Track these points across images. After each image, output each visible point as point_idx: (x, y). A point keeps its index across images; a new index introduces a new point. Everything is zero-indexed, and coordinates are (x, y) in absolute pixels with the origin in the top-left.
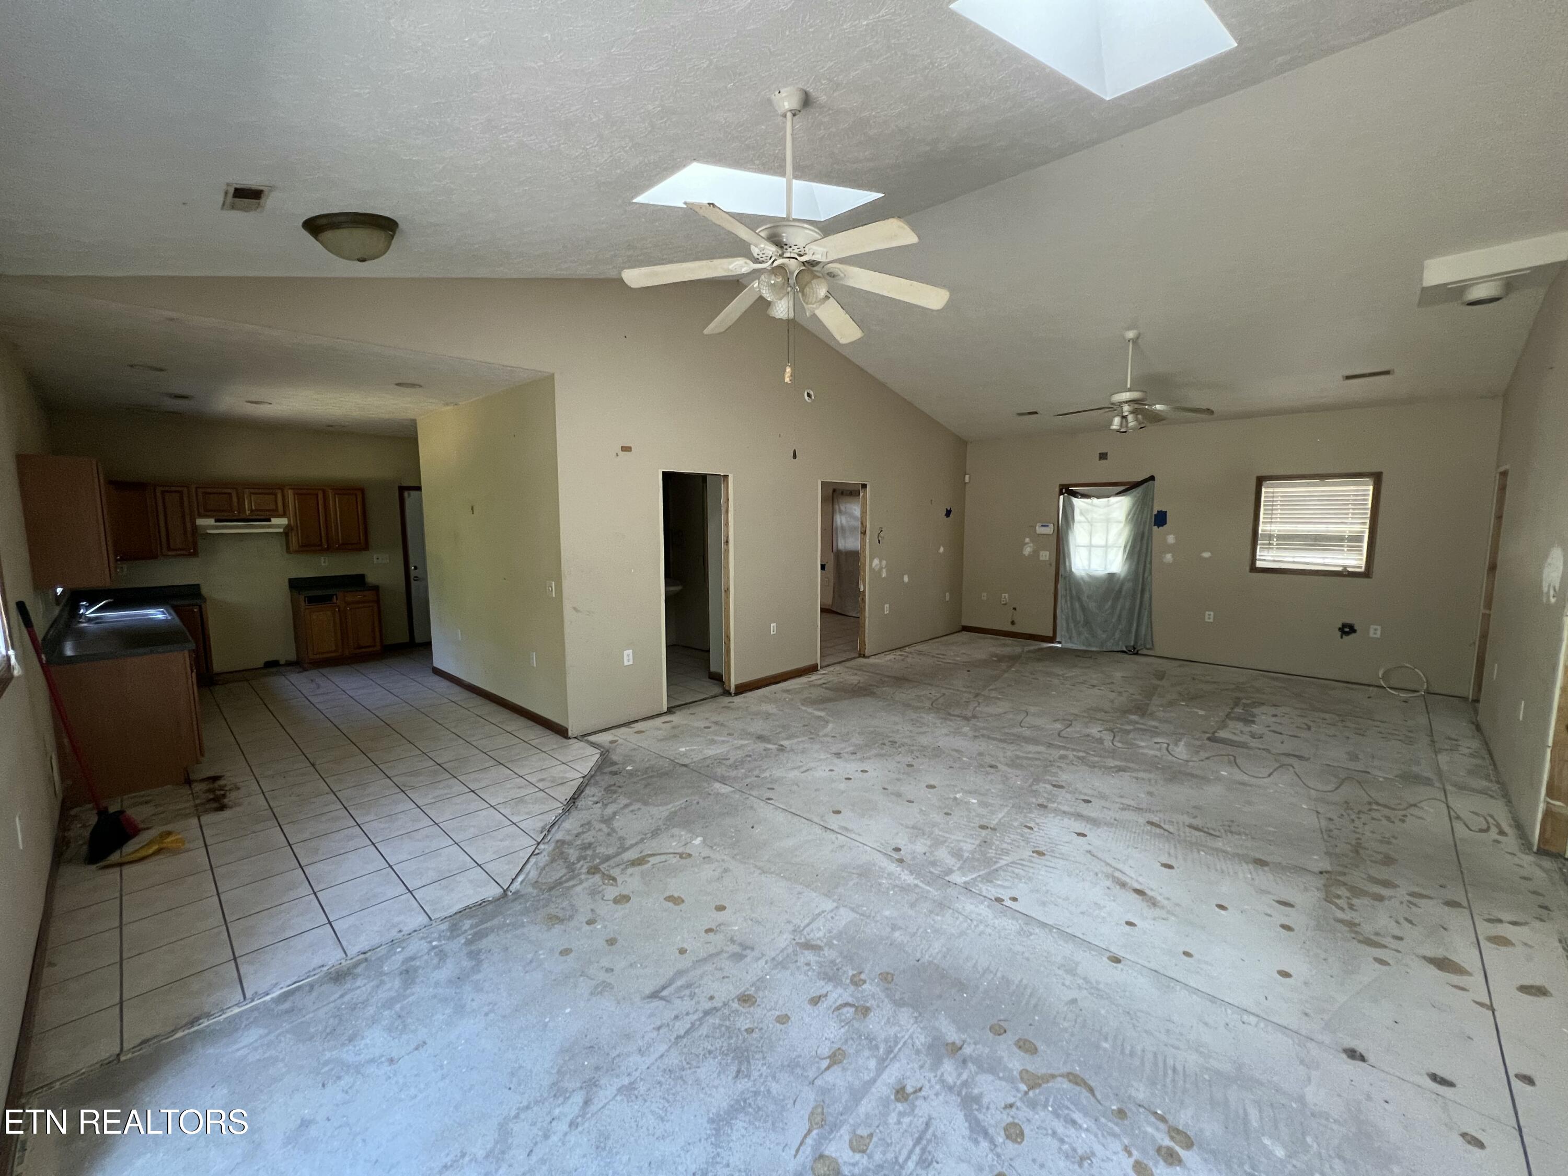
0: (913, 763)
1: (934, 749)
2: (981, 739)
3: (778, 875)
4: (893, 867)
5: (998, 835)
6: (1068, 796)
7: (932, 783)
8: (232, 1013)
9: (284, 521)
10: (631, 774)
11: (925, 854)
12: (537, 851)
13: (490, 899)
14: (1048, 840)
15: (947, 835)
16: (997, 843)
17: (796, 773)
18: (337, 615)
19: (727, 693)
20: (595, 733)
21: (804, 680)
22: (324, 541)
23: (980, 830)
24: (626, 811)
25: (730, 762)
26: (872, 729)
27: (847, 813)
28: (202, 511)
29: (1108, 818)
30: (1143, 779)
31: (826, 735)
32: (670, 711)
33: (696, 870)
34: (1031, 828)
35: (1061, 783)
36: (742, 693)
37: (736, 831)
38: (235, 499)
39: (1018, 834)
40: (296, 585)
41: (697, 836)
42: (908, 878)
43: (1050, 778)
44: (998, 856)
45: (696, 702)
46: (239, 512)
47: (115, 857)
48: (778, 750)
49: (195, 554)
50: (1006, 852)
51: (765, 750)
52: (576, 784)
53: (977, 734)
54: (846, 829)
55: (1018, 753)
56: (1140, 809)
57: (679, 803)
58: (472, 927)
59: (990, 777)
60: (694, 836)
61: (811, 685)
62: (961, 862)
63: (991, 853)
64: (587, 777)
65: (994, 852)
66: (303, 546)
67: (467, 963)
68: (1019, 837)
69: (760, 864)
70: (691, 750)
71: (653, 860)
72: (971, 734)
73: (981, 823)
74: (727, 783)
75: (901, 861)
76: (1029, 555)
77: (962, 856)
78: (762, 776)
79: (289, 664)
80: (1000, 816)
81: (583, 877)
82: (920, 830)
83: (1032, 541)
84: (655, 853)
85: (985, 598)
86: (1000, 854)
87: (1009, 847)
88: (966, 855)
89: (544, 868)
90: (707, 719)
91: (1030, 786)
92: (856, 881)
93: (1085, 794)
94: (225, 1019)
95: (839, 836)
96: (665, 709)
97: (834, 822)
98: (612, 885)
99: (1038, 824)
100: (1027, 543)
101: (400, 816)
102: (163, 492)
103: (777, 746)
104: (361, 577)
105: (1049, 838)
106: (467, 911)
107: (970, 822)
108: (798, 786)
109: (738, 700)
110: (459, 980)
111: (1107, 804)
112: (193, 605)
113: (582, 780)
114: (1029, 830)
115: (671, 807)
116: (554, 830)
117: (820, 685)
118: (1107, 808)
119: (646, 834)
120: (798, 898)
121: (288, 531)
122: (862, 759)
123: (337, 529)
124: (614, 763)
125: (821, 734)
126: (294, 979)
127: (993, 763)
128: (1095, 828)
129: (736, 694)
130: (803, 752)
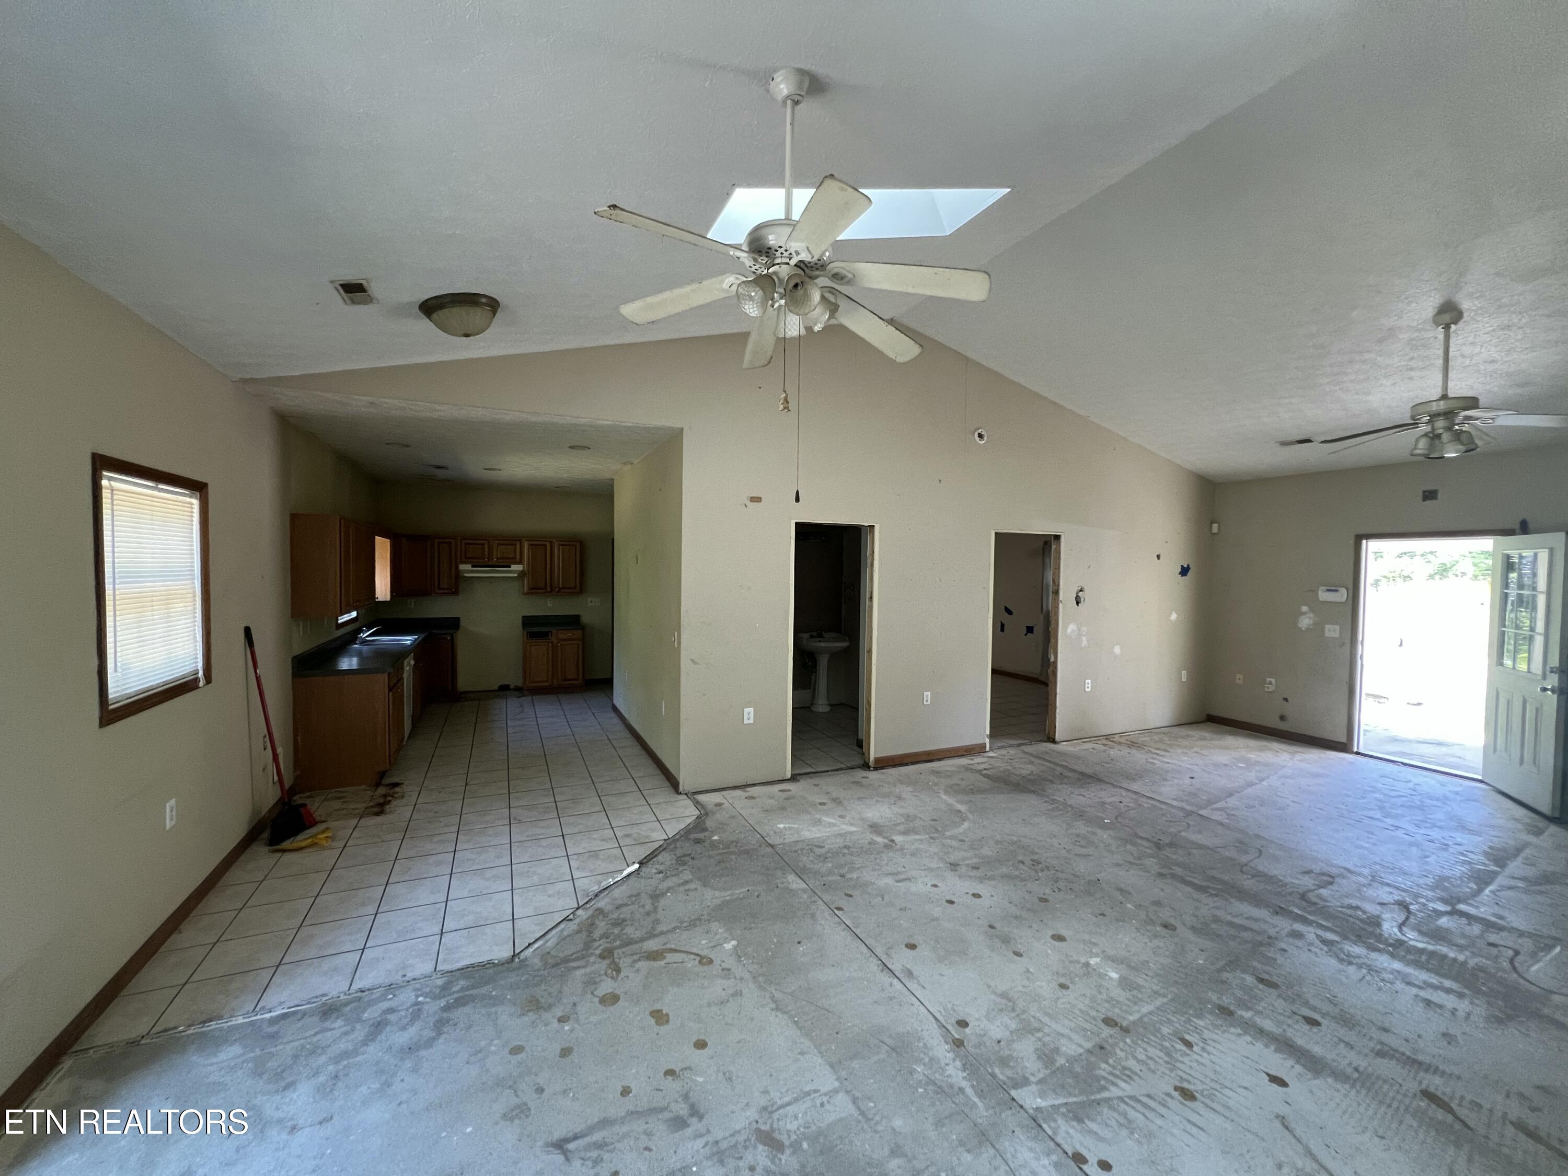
0: (1050, 898)
1: (1089, 882)
2: (1169, 881)
3: (791, 1017)
4: (943, 1051)
5: (1128, 1041)
6: (1280, 1004)
7: (1063, 932)
8: (237, 1022)
9: (519, 568)
10: (714, 845)
11: (999, 1042)
12: (571, 917)
13: (496, 962)
14: (1212, 1075)
15: (1046, 1020)
16: (1121, 1054)
17: (889, 881)
18: (550, 650)
19: (866, 766)
20: (707, 791)
21: (964, 761)
22: (548, 585)
23: (1103, 1026)
24: (682, 889)
25: (823, 851)
26: (1015, 839)
27: (924, 951)
28: (464, 560)
29: (1346, 1062)
30: (1441, 1007)
31: (951, 838)
32: (794, 778)
33: (706, 984)
34: (1189, 1045)
35: (1275, 979)
36: (882, 768)
37: (778, 942)
38: (486, 549)
39: (1163, 1049)
40: (528, 622)
41: (733, 939)
42: (956, 1074)
43: (1259, 966)
44: (1111, 1078)
45: (828, 771)
46: (489, 560)
47: (286, 845)
48: (886, 846)
49: (456, 593)
50: (1128, 1075)
51: (870, 843)
52: (656, 845)
53: (1164, 871)
54: (910, 974)
55: (1218, 913)
56: (1415, 1061)
57: (740, 891)
58: (463, 989)
59: (1156, 942)
60: (730, 938)
61: (968, 769)
62: (1048, 1072)
63: (1103, 1069)
64: (669, 841)
65: (1109, 1069)
66: (532, 589)
67: (428, 1033)
68: (1161, 1054)
69: (777, 995)
70: (790, 828)
71: (670, 957)
72: (1157, 868)
73: (1110, 1014)
74: (804, 877)
75: (959, 1044)
76: (1307, 629)
77: (1053, 1061)
78: (848, 876)
79: (518, 689)
80: (1146, 1009)
81: (592, 959)
82: (1010, 1000)
83: (1312, 610)
84: (678, 948)
85: (1240, 682)
86: (1116, 1076)
87: (1136, 1067)
88: (1061, 1061)
89: (564, 939)
90: (828, 793)
91: (1219, 971)
92: (882, 1056)
93: (1314, 1009)
94: (229, 1027)
95: (895, 981)
96: (789, 776)
97: (900, 959)
98: (612, 978)
99: (1204, 1041)
100: (1304, 613)
101: (490, 849)
102: (439, 543)
103: (886, 841)
104: (577, 617)
105: (1215, 1072)
106: (469, 969)
107: (1092, 1008)
108: (883, 899)
109: (873, 775)
110: (411, 1049)
111: (1351, 1037)
112: (447, 634)
113: (661, 843)
114: (1184, 1048)
115: (726, 895)
116: (602, 895)
117: (979, 771)
118: (1347, 1044)
119: (682, 922)
120: (797, 1060)
121: (522, 574)
122: (981, 880)
123: (559, 575)
124: (705, 830)
125: (948, 834)
126: (296, 1002)
127: (1172, 921)
128: (1309, 1075)
129: (876, 769)
130: (913, 855)
